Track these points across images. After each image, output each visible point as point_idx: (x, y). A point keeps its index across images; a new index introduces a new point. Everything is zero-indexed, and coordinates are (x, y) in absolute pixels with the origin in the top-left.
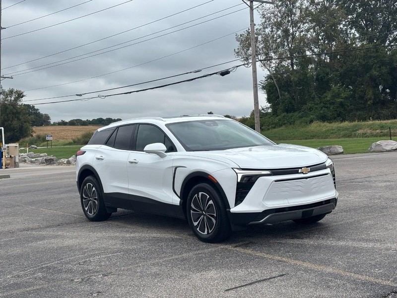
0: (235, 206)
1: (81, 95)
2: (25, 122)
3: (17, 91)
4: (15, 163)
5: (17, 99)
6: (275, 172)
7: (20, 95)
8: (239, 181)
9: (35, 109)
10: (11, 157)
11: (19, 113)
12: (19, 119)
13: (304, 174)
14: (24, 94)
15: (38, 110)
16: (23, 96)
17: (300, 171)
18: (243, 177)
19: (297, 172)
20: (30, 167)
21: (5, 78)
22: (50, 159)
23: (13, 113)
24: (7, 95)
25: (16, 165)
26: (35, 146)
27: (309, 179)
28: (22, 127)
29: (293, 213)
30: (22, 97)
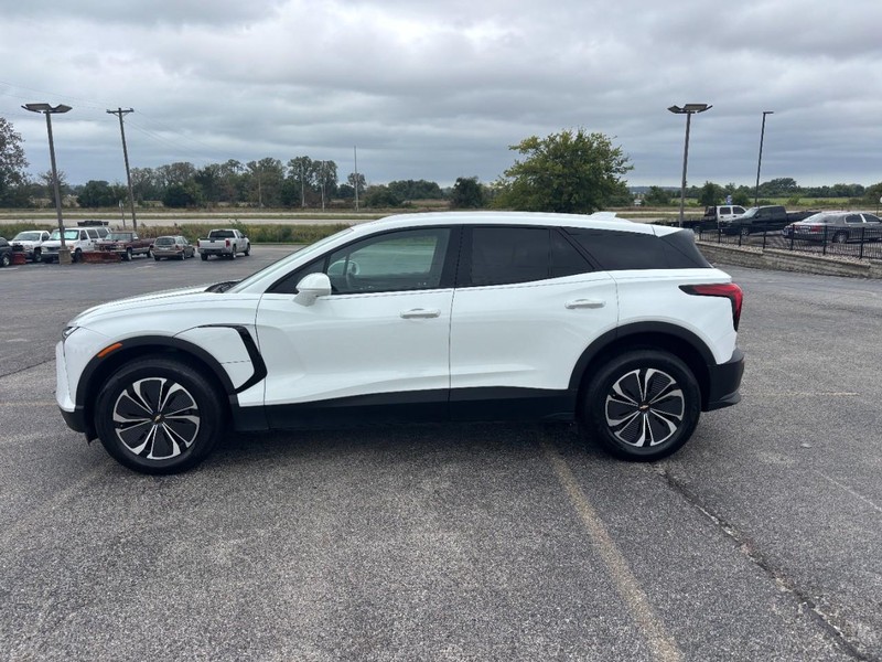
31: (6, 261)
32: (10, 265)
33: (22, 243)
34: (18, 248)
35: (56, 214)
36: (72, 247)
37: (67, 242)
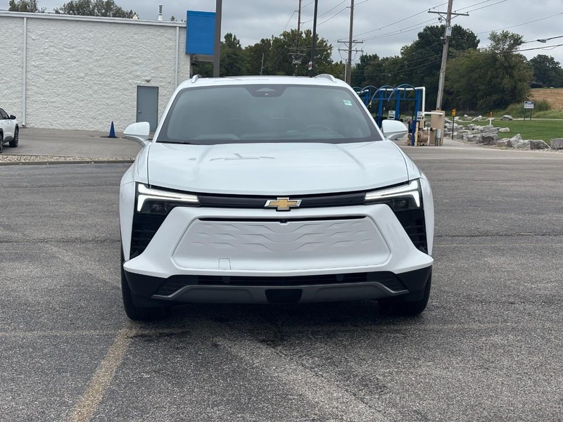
0: (130, 259)
1: (544, 41)
2: (520, 80)
3: (513, 35)
4: (436, 139)
5: (512, 46)
6: (207, 200)
7: (517, 41)
8: (139, 209)
9: (553, 63)
10: (431, 130)
11: (512, 68)
12: (512, 76)
13: (277, 211)
14: (523, 40)
15: (558, 63)
16: (522, 42)
17: (268, 203)
18: (149, 203)
19: (262, 206)
20: (459, 146)
21: (458, 14)
22: (489, 137)
23: (505, 67)
24: (499, 40)
25: (437, 142)
26: (510, 117)
27: (289, 223)
28: (515, 87)
29: (242, 290)
30: (520, 44)
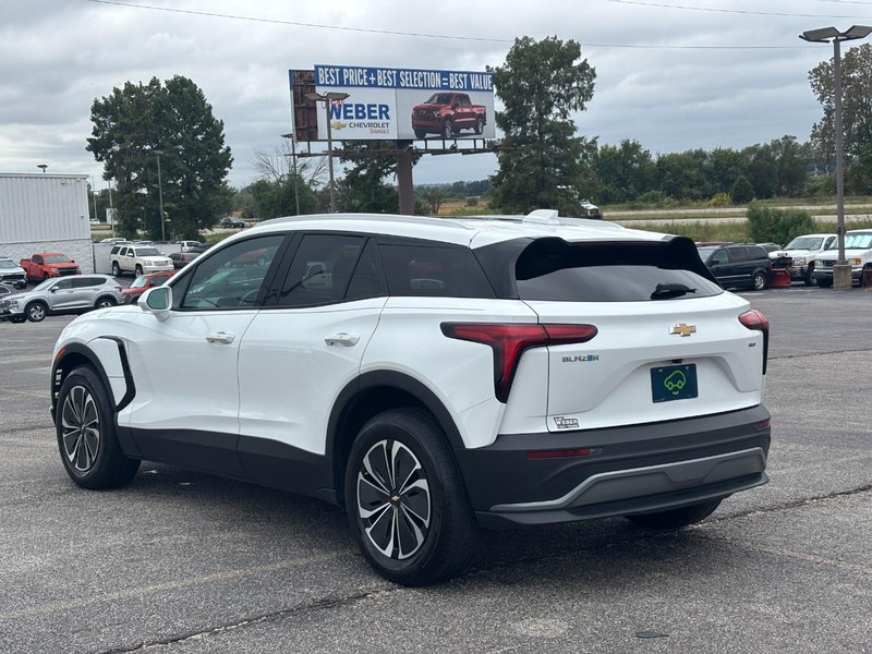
31: (760, 282)
32: (765, 288)
33: (791, 254)
34: (785, 262)
35: (835, 207)
36: (858, 261)
37: (849, 254)
